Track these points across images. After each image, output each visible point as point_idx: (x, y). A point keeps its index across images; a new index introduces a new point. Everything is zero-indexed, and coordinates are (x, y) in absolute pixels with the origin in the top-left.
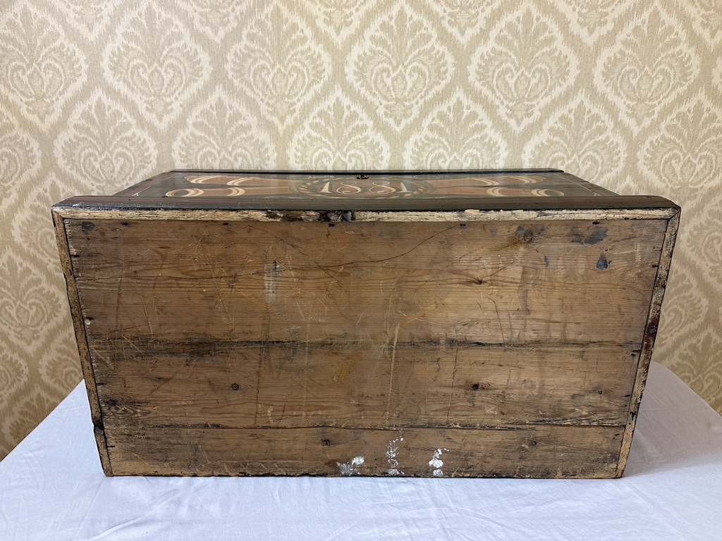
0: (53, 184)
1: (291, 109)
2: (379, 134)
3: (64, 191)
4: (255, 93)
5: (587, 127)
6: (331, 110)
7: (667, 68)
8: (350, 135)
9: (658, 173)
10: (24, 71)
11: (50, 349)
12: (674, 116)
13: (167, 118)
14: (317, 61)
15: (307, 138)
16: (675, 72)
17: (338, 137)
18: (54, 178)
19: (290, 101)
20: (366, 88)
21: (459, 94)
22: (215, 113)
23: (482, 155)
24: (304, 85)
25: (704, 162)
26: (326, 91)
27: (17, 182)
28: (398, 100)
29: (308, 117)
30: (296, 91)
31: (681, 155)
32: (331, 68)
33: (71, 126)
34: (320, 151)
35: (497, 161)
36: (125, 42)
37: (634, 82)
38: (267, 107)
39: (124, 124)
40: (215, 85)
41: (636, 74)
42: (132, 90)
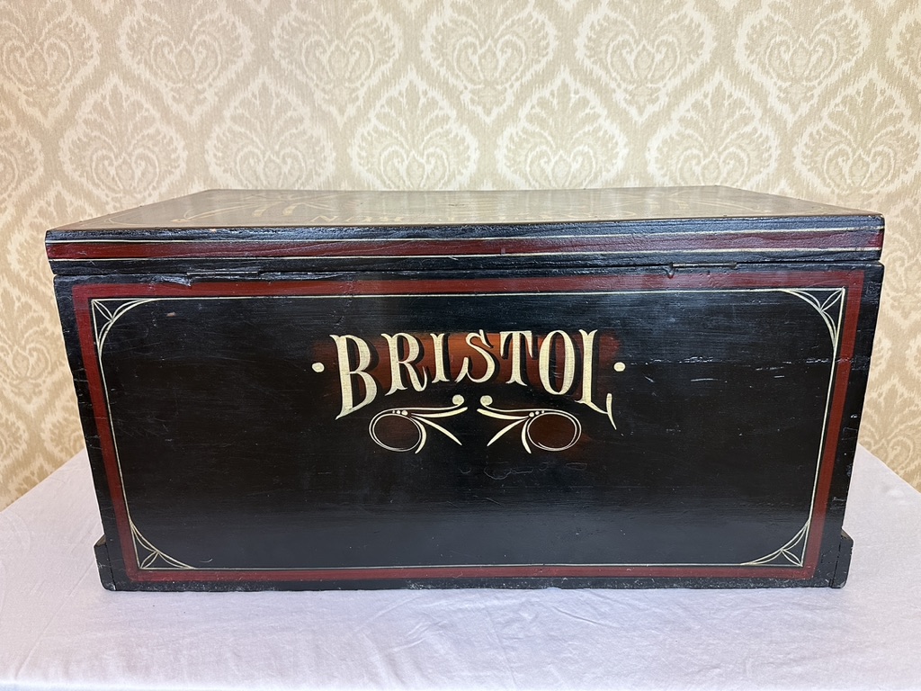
0: (58, 196)
1: (353, 96)
2: (465, 127)
3: (71, 204)
4: (307, 76)
5: (728, 116)
6: (403, 97)
7: (828, 38)
8: (428, 129)
9: (820, 175)
10: (23, 52)
11: (55, 407)
12: (838, 100)
13: (198, 110)
14: (385, 35)
15: (373, 133)
16: (838, 43)
17: (413, 131)
18: (59, 187)
19: (353, 86)
20: (447, 68)
21: (564, 74)
22: (258, 102)
23: (595, 153)
24: (368, 66)
25: (879, 159)
26: (397, 73)
27: (14, 193)
28: (487, 83)
29: (375, 106)
30: (358, 73)
31: (850, 150)
32: (402, 44)
33: (80, 121)
34: (390, 149)
35: (614, 161)
36: (146, 14)
37: (787, 57)
38: (323, 95)
39: (146, 118)
40: (259, 67)
41: (788, 47)
42: (156, 74)
